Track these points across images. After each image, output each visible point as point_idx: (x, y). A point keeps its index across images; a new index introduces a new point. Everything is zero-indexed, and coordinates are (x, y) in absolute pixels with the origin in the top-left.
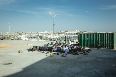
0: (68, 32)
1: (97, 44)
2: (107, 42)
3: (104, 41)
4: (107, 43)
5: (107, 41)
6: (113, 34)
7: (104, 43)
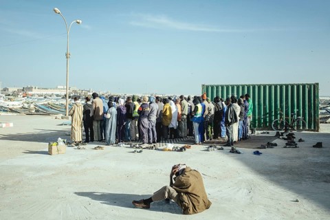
0: (33, 89)
1: (265, 120)
2: (298, 113)
3: (287, 107)
4: (298, 115)
5: (298, 107)
6: (316, 86)
7: (287, 115)
